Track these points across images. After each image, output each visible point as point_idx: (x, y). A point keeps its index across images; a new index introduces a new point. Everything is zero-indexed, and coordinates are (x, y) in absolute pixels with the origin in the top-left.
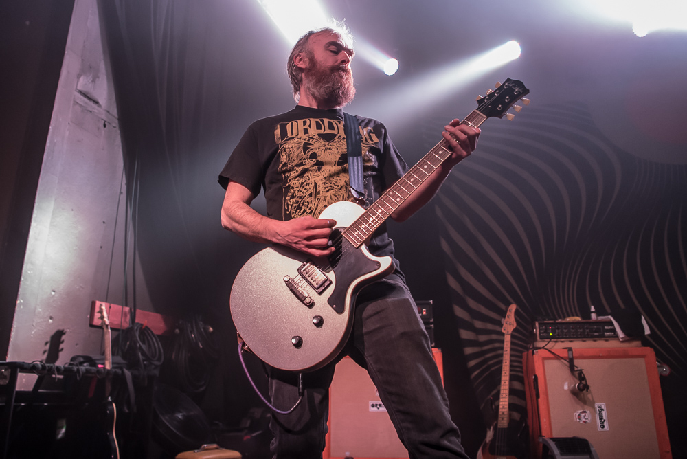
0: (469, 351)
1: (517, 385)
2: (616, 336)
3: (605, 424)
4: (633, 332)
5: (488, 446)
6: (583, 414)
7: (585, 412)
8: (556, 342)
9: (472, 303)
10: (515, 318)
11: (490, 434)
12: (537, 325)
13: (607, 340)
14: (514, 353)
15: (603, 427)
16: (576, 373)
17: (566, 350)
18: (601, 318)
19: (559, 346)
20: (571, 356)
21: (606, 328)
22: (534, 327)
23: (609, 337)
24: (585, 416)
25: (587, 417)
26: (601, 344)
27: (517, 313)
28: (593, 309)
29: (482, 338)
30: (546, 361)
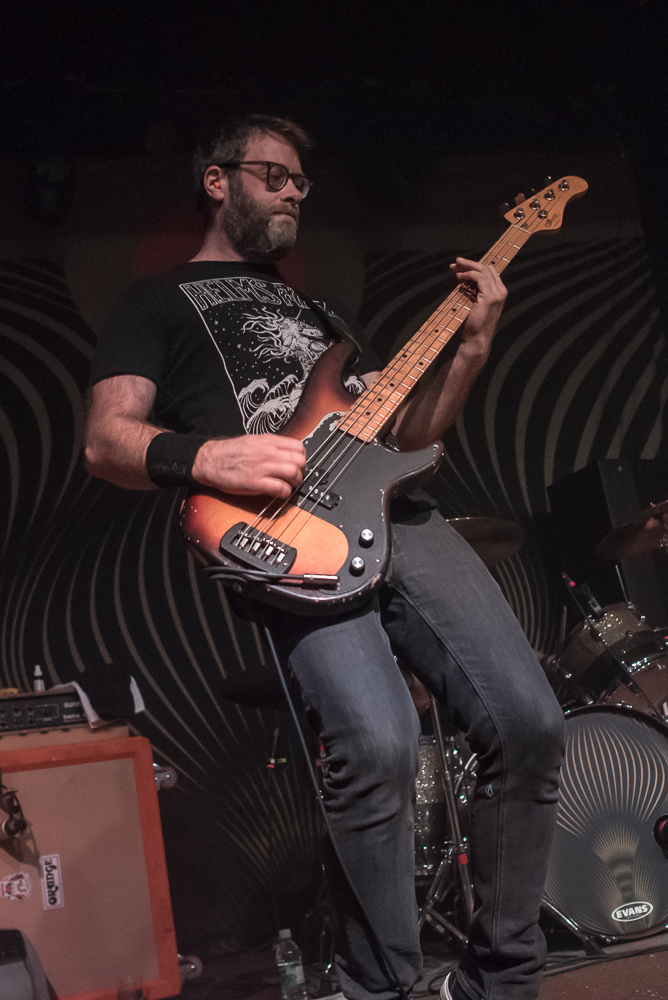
2: (84, 721)
3: (58, 895)
4: (114, 710)
6: (17, 882)
7: (20, 877)
13: (66, 730)
15: (55, 900)
21: (67, 705)
23: (72, 723)
24: (19, 885)
25: (24, 887)
26: (56, 739)
28: (38, 671)
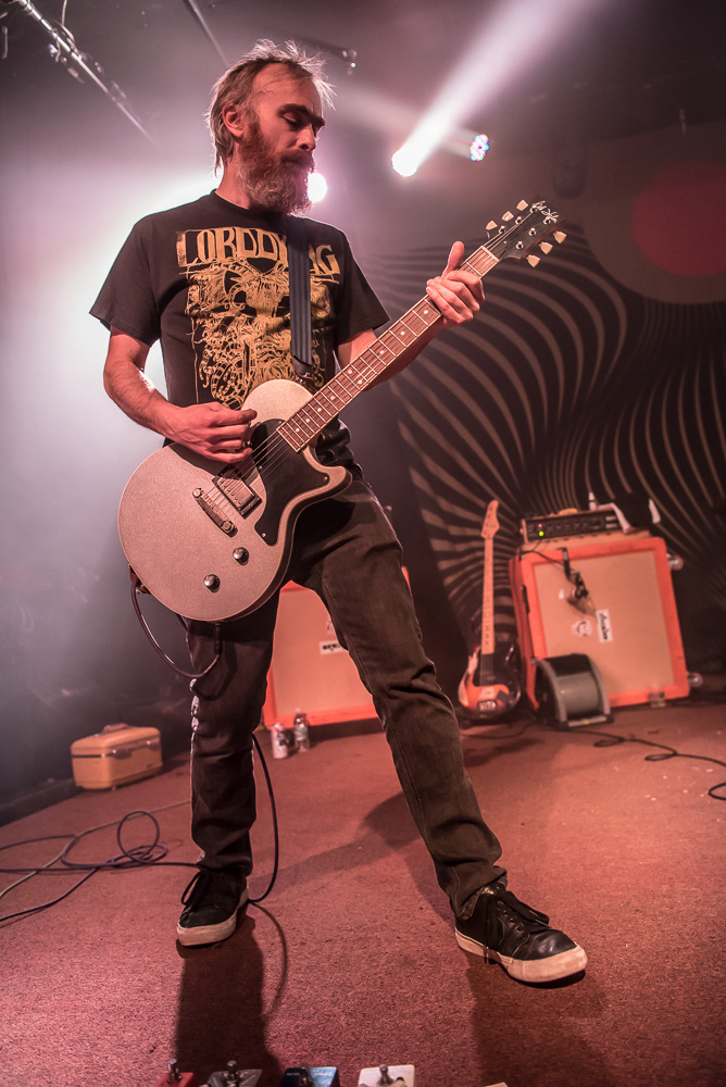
0: (444, 565)
1: (505, 601)
2: (619, 528)
3: (609, 635)
4: (640, 521)
5: (471, 678)
6: (582, 627)
7: (584, 623)
8: (548, 542)
9: (444, 504)
10: (499, 518)
11: (473, 663)
12: (524, 523)
13: (609, 534)
14: (497, 561)
15: (606, 637)
16: (573, 578)
17: (560, 552)
18: (603, 507)
19: (551, 547)
20: (565, 559)
21: (609, 519)
22: (520, 527)
23: (613, 530)
24: (585, 628)
25: (587, 628)
26: (602, 540)
27: (500, 509)
28: (591, 497)
29: (461, 547)
30: (537, 568)
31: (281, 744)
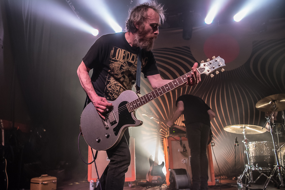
5: (150, 173)
8: (176, 134)
11: (151, 169)
16: (183, 146)
17: (179, 137)
20: (181, 140)
24: (185, 161)
30: (172, 142)
31: (92, 187)
